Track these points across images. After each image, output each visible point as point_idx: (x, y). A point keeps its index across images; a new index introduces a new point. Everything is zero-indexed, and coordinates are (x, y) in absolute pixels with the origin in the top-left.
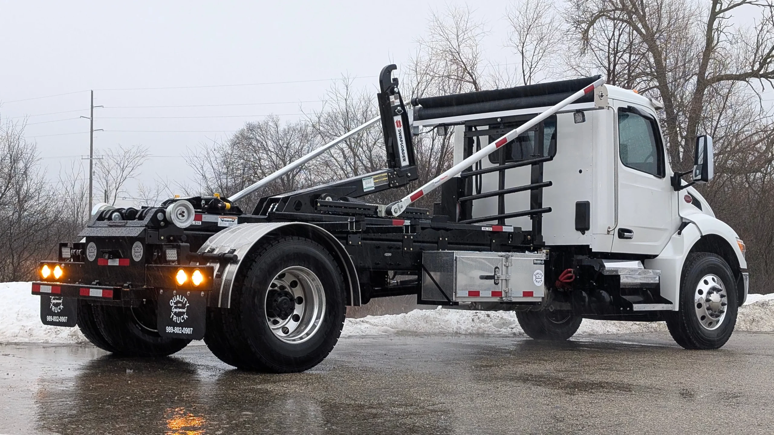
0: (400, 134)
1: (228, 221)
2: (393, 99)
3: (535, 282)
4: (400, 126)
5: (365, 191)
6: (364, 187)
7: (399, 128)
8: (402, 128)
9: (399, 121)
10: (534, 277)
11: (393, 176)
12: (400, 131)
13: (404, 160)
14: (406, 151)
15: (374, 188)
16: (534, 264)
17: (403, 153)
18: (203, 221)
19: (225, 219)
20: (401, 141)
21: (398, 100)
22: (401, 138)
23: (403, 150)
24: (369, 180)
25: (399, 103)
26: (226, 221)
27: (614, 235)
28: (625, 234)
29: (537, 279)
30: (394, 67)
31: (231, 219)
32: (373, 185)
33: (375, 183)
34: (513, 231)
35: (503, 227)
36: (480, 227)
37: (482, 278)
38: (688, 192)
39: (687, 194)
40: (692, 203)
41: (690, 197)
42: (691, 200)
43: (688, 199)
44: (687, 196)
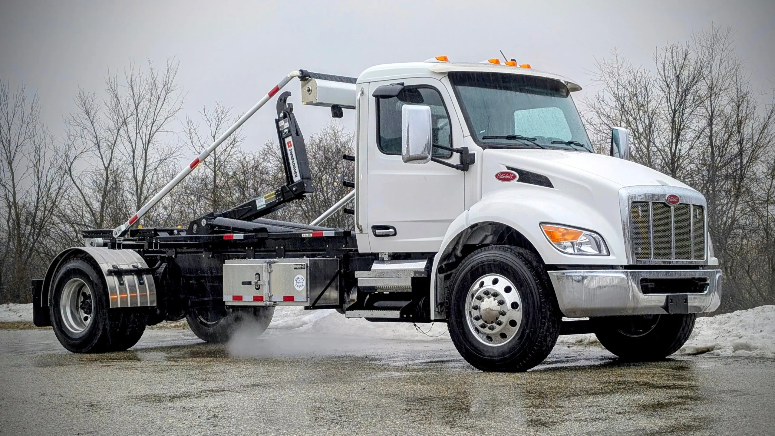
0: (291, 153)
2: (283, 124)
3: (296, 287)
4: (291, 146)
5: (258, 209)
6: (258, 206)
7: (290, 148)
8: (293, 148)
9: (290, 142)
10: (295, 282)
11: (278, 193)
12: (291, 150)
13: (296, 176)
14: (297, 168)
15: (265, 206)
16: (295, 269)
17: (295, 170)
20: (293, 159)
21: (287, 123)
22: (292, 156)
23: (294, 167)
24: (261, 200)
25: (288, 126)
27: (368, 233)
29: (298, 284)
30: (288, 94)
32: (264, 203)
33: (266, 201)
34: (333, 235)
35: (324, 232)
36: (301, 234)
37: (244, 283)
38: (508, 168)
39: (506, 170)
40: (518, 181)
41: (512, 174)
42: (514, 177)
43: (504, 177)
44: (502, 173)
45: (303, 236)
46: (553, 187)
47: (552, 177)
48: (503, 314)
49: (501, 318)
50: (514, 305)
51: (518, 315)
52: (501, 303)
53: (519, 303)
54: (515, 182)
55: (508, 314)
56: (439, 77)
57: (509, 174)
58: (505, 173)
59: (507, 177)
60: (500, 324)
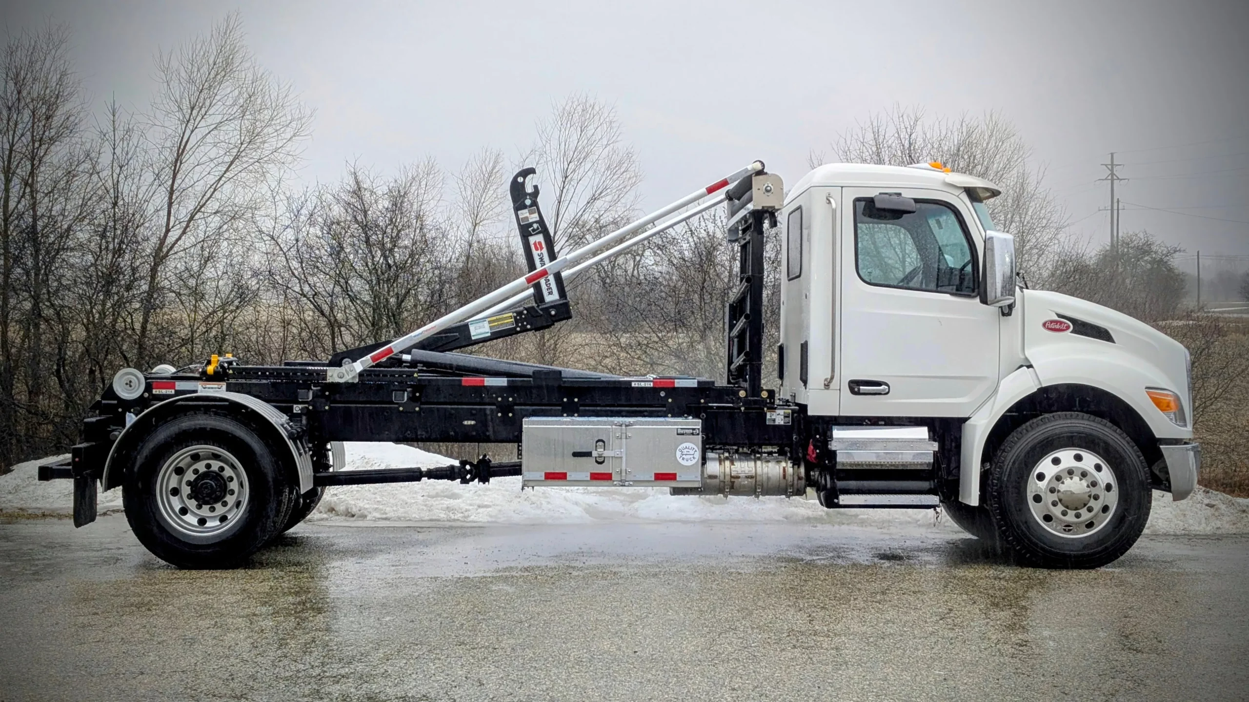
0: (541, 259)
1: (212, 388)
2: (527, 214)
3: (680, 460)
4: (542, 248)
5: (473, 338)
6: (472, 334)
8: (544, 251)
10: (678, 454)
11: (521, 317)
12: (539, 255)
13: (551, 293)
14: (553, 282)
15: (489, 334)
16: (678, 434)
17: (548, 284)
18: (177, 388)
19: (208, 386)
21: (536, 215)
23: (547, 280)
24: (481, 324)
25: (538, 219)
26: (209, 388)
27: (840, 390)
28: (861, 387)
29: (684, 456)
30: (532, 171)
31: (216, 386)
32: (488, 330)
33: (491, 328)
34: (696, 386)
35: (676, 381)
36: (630, 382)
37: (576, 454)
38: (1059, 316)
39: (1056, 318)
40: (1072, 332)
41: (1065, 323)
42: (1068, 327)
43: (1055, 326)
44: (1052, 322)
45: (633, 385)
46: (1113, 341)
47: (1112, 329)
48: (1096, 498)
49: (1092, 503)
50: (1108, 488)
51: (1112, 499)
52: (1094, 484)
53: (1113, 485)
54: (1068, 333)
55: (1102, 498)
56: (957, 192)
57: (1061, 323)
58: (1056, 322)
59: (1058, 327)
60: (1090, 510)
